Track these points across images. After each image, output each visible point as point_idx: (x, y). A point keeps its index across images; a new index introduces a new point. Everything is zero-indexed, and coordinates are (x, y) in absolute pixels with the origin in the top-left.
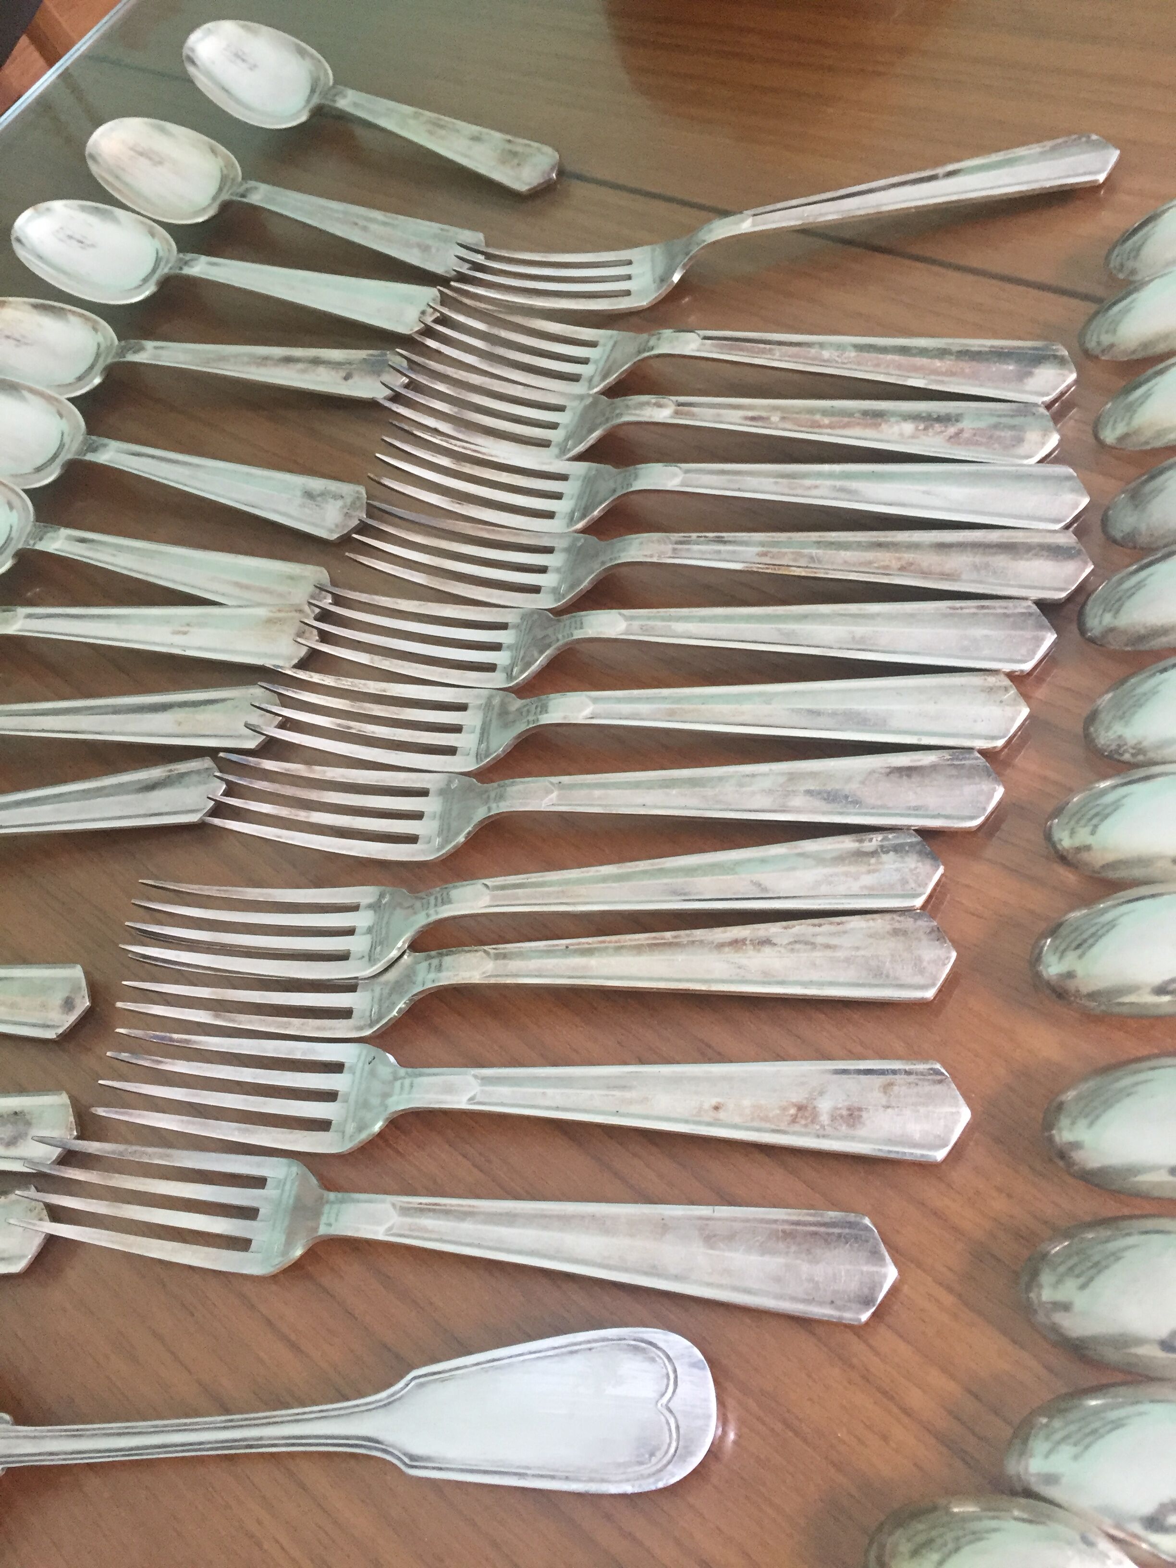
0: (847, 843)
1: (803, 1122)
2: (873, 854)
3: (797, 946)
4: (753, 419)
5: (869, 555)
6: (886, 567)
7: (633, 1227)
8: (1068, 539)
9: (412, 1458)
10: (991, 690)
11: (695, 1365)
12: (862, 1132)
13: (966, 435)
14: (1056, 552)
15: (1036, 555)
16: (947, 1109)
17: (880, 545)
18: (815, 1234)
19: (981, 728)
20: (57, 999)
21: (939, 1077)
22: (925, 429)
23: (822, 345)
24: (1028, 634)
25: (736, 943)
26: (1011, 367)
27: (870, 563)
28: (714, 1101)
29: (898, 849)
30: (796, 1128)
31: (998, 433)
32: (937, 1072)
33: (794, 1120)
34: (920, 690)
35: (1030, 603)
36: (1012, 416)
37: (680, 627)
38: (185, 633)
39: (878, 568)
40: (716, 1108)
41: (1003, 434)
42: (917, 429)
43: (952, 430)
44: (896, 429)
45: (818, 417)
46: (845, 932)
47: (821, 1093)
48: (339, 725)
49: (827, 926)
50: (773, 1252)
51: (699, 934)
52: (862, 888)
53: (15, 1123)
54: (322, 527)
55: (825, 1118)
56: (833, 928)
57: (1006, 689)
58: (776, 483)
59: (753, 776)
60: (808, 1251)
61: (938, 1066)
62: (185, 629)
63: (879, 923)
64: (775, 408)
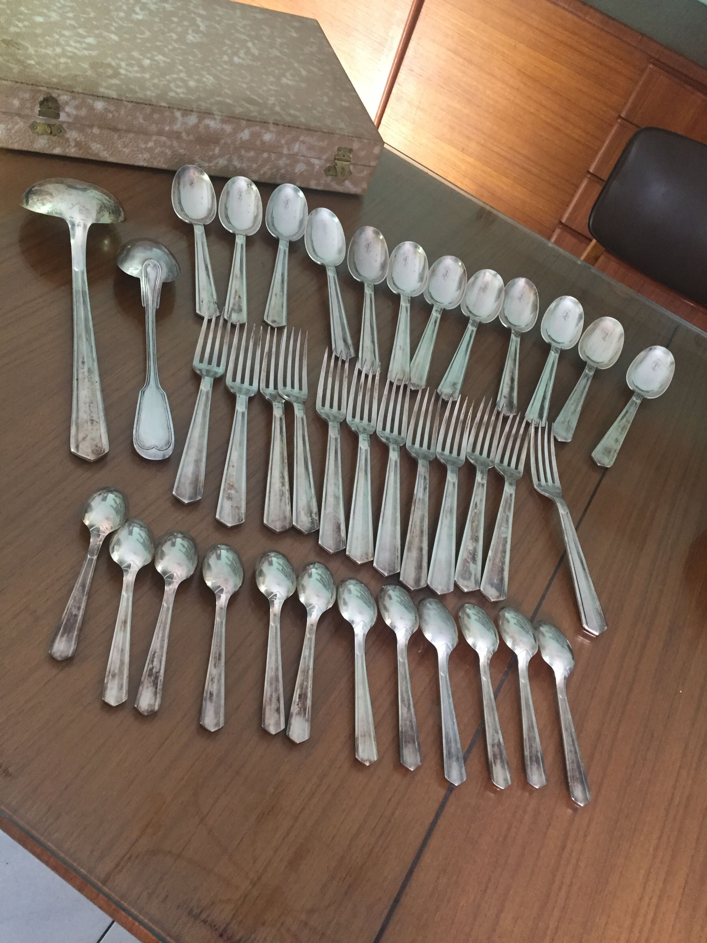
0: (315, 509)
1: (228, 486)
2: (311, 516)
3: (282, 492)
4: (476, 504)
5: (418, 528)
6: (413, 532)
7: (200, 444)
8: (423, 584)
9: (144, 392)
10: (367, 554)
11: (164, 455)
12: (225, 500)
13: (467, 564)
14: (418, 580)
15: (417, 574)
16: (231, 520)
17: (422, 532)
18: (197, 485)
19: (353, 550)
20: (276, 319)
21: (240, 520)
22: (470, 553)
23: (508, 528)
24: (387, 566)
25: (283, 477)
26: (495, 581)
27: (415, 527)
28: (235, 466)
29: (312, 522)
30: (227, 485)
31: (467, 573)
32: (242, 520)
33: (229, 484)
34: (368, 536)
35: (398, 571)
36: (475, 579)
37: (392, 474)
38: (400, 349)
39: (413, 530)
40: (233, 466)
41: (467, 574)
42: (470, 550)
43: (469, 560)
44: (470, 544)
45: (476, 523)
46: (286, 505)
47: (237, 492)
48: (361, 385)
49: (288, 501)
50: (193, 475)
51: (286, 469)
52: (300, 511)
53: (238, 310)
54: (442, 388)
55: (229, 491)
56: (287, 502)
57: (367, 559)
58: (448, 507)
59: (339, 488)
60: (192, 483)
61: (244, 521)
62: (402, 349)
63: (288, 513)
64: (480, 512)
